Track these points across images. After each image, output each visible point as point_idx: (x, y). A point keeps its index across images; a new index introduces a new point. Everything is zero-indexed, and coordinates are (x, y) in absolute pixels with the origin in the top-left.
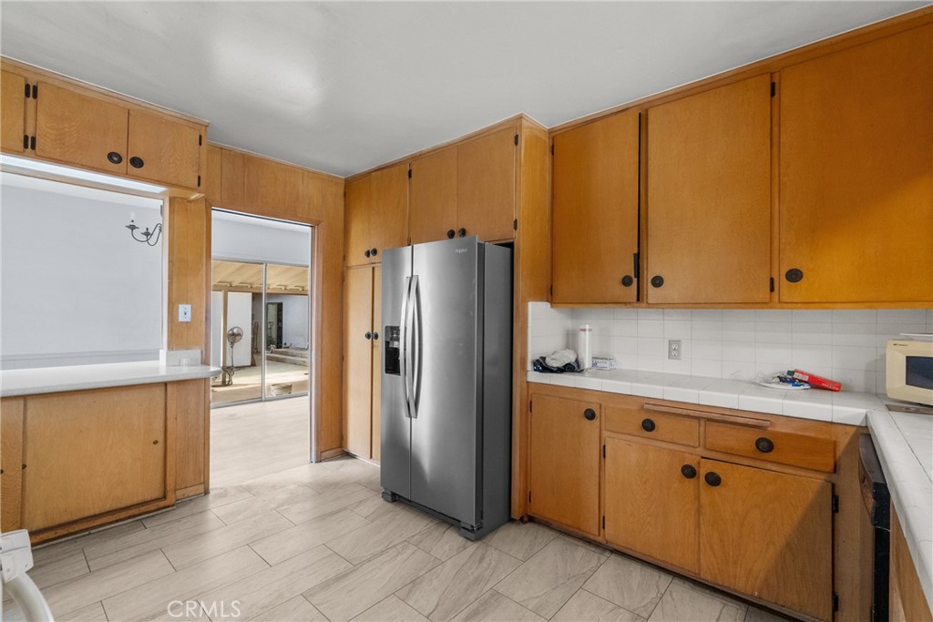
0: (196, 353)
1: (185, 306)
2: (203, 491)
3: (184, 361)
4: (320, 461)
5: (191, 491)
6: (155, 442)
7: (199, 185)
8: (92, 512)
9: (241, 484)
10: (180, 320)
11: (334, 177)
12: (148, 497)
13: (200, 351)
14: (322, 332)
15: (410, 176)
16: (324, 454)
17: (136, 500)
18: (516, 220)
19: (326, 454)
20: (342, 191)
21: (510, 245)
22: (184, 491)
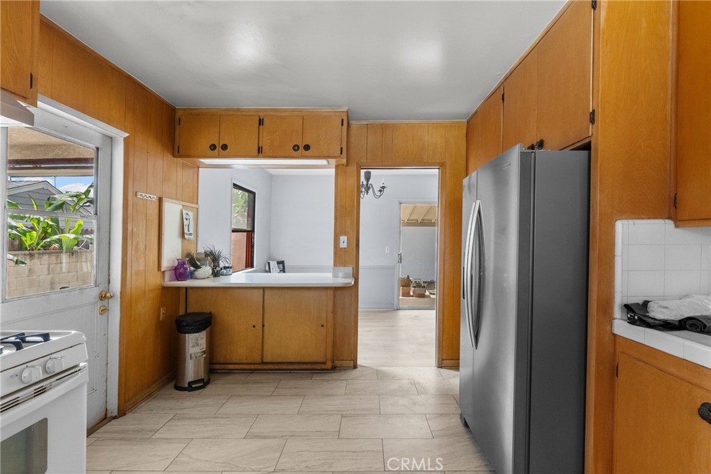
0: (349, 270)
1: (344, 237)
2: (352, 365)
3: (341, 274)
4: (441, 368)
5: (346, 363)
6: (322, 326)
7: (341, 153)
8: (291, 360)
9: (378, 368)
10: (341, 247)
11: (457, 122)
12: (318, 361)
13: (351, 268)
14: (444, 256)
15: (503, 99)
16: (444, 362)
17: (312, 360)
18: (594, 111)
19: (446, 363)
20: (464, 132)
21: (587, 147)
22: (341, 362)
